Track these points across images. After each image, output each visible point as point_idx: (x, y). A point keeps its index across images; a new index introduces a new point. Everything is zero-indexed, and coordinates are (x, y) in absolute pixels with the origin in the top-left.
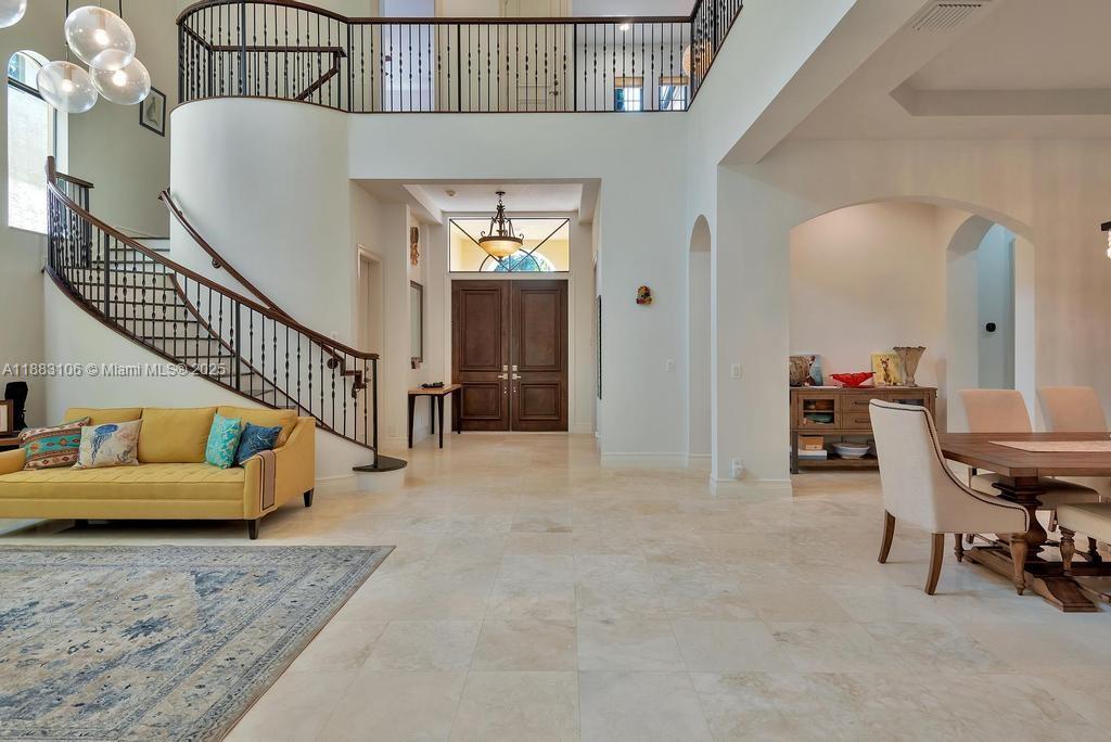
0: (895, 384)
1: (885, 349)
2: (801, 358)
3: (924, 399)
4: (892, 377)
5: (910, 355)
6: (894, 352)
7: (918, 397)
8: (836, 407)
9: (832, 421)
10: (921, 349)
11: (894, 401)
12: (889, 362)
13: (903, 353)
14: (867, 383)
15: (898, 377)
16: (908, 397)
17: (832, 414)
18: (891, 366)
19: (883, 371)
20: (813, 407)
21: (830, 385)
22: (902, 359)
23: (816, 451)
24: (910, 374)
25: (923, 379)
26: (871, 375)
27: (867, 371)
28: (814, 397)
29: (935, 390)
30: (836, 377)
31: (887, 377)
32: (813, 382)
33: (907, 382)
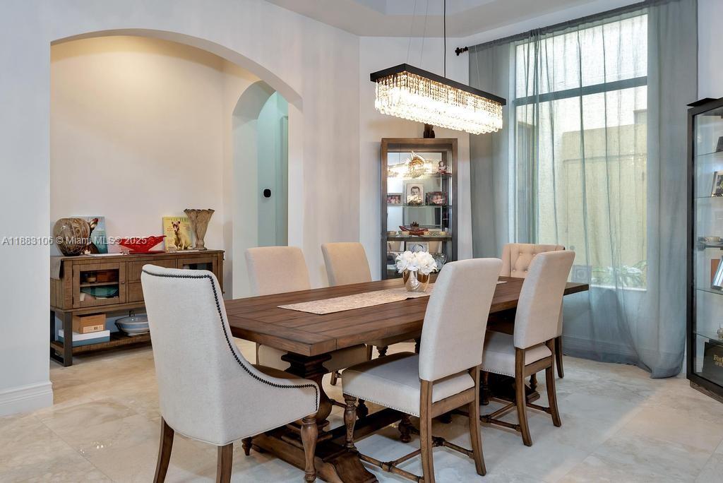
0: (186, 248)
1: (176, 212)
2: (78, 220)
3: (211, 262)
4: (183, 241)
5: (199, 218)
6: (185, 215)
7: (206, 260)
8: (122, 278)
9: (117, 294)
10: (210, 212)
11: (183, 266)
12: (180, 226)
13: (193, 215)
14: (158, 248)
15: (189, 242)
16: (198, 261)
17: (117, 287)
18: (182, 230)
19: (175, 236)
20: (93, 279)
21: (115, 251)
22: (193, 221)
23: (95, 333)
24: (199, 236)
25: (212, 242)
26: (160, 239)
27: (157, 235)
28: (94, 268)
29: (222, 252)
30: (122, 242)
31: (178, 241)
32: (94, 249)
33: (197, 245)
